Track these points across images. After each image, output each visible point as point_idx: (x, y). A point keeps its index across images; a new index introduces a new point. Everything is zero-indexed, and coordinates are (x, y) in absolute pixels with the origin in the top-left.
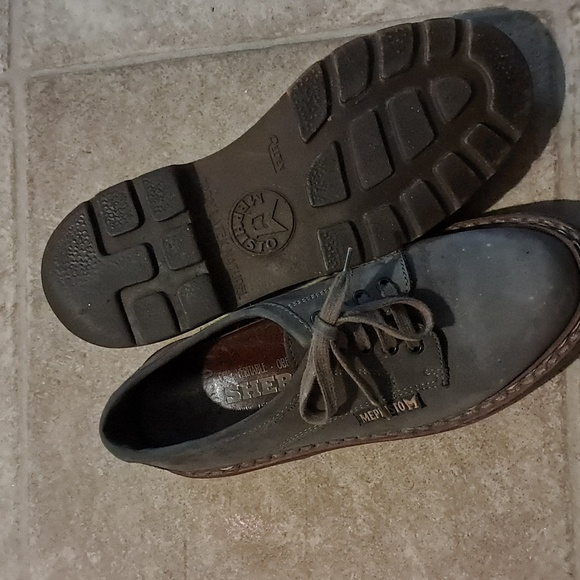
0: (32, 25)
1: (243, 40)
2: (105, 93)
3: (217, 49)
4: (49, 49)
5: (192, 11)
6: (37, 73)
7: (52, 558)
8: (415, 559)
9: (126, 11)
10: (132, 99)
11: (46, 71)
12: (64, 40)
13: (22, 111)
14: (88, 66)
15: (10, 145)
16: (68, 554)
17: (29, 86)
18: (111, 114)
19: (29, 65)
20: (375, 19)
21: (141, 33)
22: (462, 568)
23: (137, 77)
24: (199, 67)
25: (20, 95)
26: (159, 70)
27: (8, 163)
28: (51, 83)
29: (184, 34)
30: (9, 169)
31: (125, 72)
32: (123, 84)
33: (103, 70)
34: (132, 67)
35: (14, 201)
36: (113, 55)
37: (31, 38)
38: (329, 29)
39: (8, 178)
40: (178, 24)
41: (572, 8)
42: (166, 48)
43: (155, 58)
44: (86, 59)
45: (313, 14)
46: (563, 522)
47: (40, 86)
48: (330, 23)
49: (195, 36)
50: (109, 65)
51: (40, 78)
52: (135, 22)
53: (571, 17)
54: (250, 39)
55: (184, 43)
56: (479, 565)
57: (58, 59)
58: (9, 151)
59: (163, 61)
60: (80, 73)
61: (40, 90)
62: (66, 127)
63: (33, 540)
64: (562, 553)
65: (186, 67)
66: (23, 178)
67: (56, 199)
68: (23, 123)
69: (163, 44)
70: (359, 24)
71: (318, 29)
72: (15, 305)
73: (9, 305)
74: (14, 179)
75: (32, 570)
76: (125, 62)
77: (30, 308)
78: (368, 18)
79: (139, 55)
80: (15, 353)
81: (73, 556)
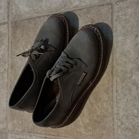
0: (13, 11)
1: (52, 12)
2: (26, 24)
3: (46, 14)
4: (15, 15)
5: (42, 6)
6: (13, 20)
7: (12, 122)
8: (82, 124)
9: (30, 7)
10: (30, 25)
11: (15, 20)
12: (18, 13)
13: (10, 28)
14: (22, 19)
15: (8, 36)
16: (15, 121)
17: (12, 23)
18: (27, 28)
19: (12, 19)
20: (77, 6)
21: (32, 11)
22: (91, 127)
23: (32, 20)
24: (43, 18)
25: (10, 25)
26: (35, 19)
27: (7, 39)
28: (16, 22)
29: (41, 11)
30: (8, 41)
31: (29, 19)
32: (29, 22)
33: (25, 19)
34: (30, 19)
35: (8, 47)
36: (27, 16)
37: (12, 13)
38: (68, 9)
39: (7, 43)
40: (40, 9)
41: (117, 2)
42: (37, 14)
43: (35, 17)
44: (22, 17)
45: (65, 6)
46: (112, 117)
47: (14, 23)
48: (68, 8)
49: (42, 12)
50: (26, 18)
51: (14, 21)
52: (31, 9)
53: (116, 4)
54: (53, 12)
55: (40, 13)
56: (94, 126)
57: (17, 17)
58: (8, 37)
59: (36, 17)
60: (21, 20)
61: (14, 24)
62: (18, 32)
63: (9, 118)
64: (111, 124)
65: (40, 18)
66: (10, 42)
67: (16, 47)
68: (10, 31)
69: (36, 13)
70: (74, 8)
71: (66, 9)
72: (8, 69)
73: (7, 69)
74: (8, 42)
75: (9, 124)
76: (29, 18)
77: (10, 69)
78: (76, 6)
79: (32, 16)
80: (7, 79)
81: (16, 122)
